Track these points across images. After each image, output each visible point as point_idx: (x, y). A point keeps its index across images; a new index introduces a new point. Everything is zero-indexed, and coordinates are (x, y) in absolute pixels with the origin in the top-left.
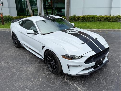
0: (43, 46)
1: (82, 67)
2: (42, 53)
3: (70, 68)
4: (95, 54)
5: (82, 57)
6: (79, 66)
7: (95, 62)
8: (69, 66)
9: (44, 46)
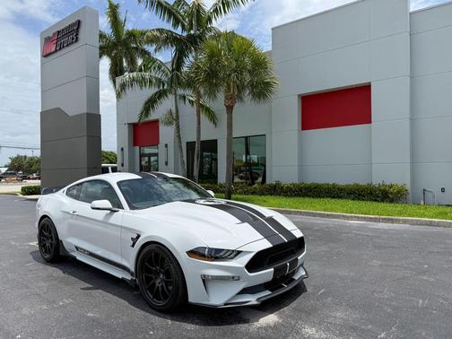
0: (135, 236)
1: (241, 280)
2: (128, 261)
3: (210, 285)
4: (271, 246)
5: (239, 252)
6: (233, 277)
7: (273, 269)
8: (205, 280)
9: (138, 236)
